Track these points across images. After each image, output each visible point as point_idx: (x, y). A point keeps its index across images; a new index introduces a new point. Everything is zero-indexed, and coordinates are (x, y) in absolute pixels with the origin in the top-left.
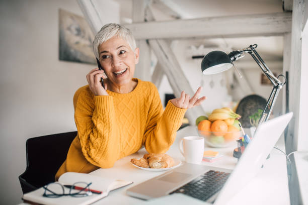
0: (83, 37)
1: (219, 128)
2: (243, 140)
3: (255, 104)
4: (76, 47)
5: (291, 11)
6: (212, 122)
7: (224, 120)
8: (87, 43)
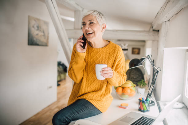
0: (40, 31)
1: (127, 92)
2: (141, 100)
3: (135, 72)
4: (36, 37)
5: (158, 31)
6: (123, 88)
7: (129, 87)
8: (42, 34)
